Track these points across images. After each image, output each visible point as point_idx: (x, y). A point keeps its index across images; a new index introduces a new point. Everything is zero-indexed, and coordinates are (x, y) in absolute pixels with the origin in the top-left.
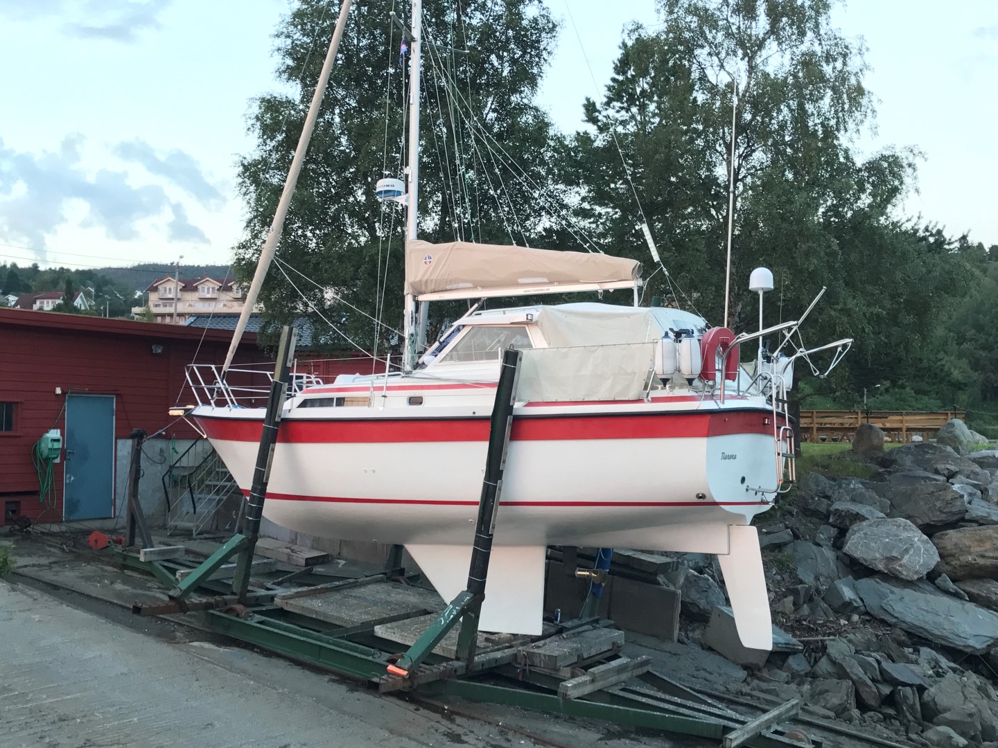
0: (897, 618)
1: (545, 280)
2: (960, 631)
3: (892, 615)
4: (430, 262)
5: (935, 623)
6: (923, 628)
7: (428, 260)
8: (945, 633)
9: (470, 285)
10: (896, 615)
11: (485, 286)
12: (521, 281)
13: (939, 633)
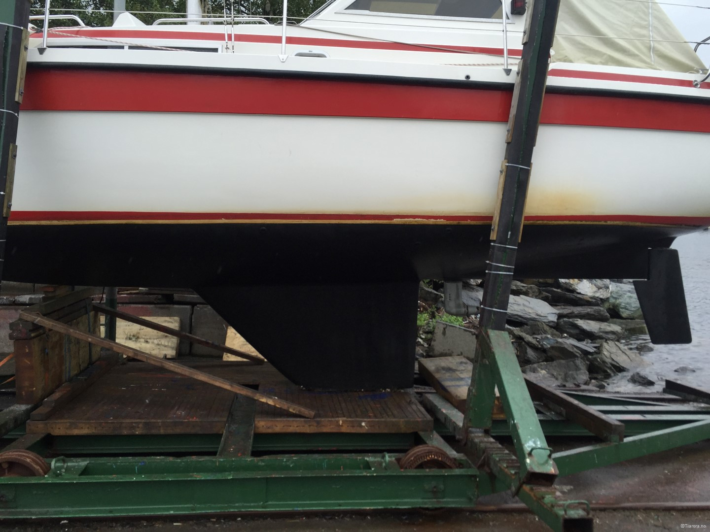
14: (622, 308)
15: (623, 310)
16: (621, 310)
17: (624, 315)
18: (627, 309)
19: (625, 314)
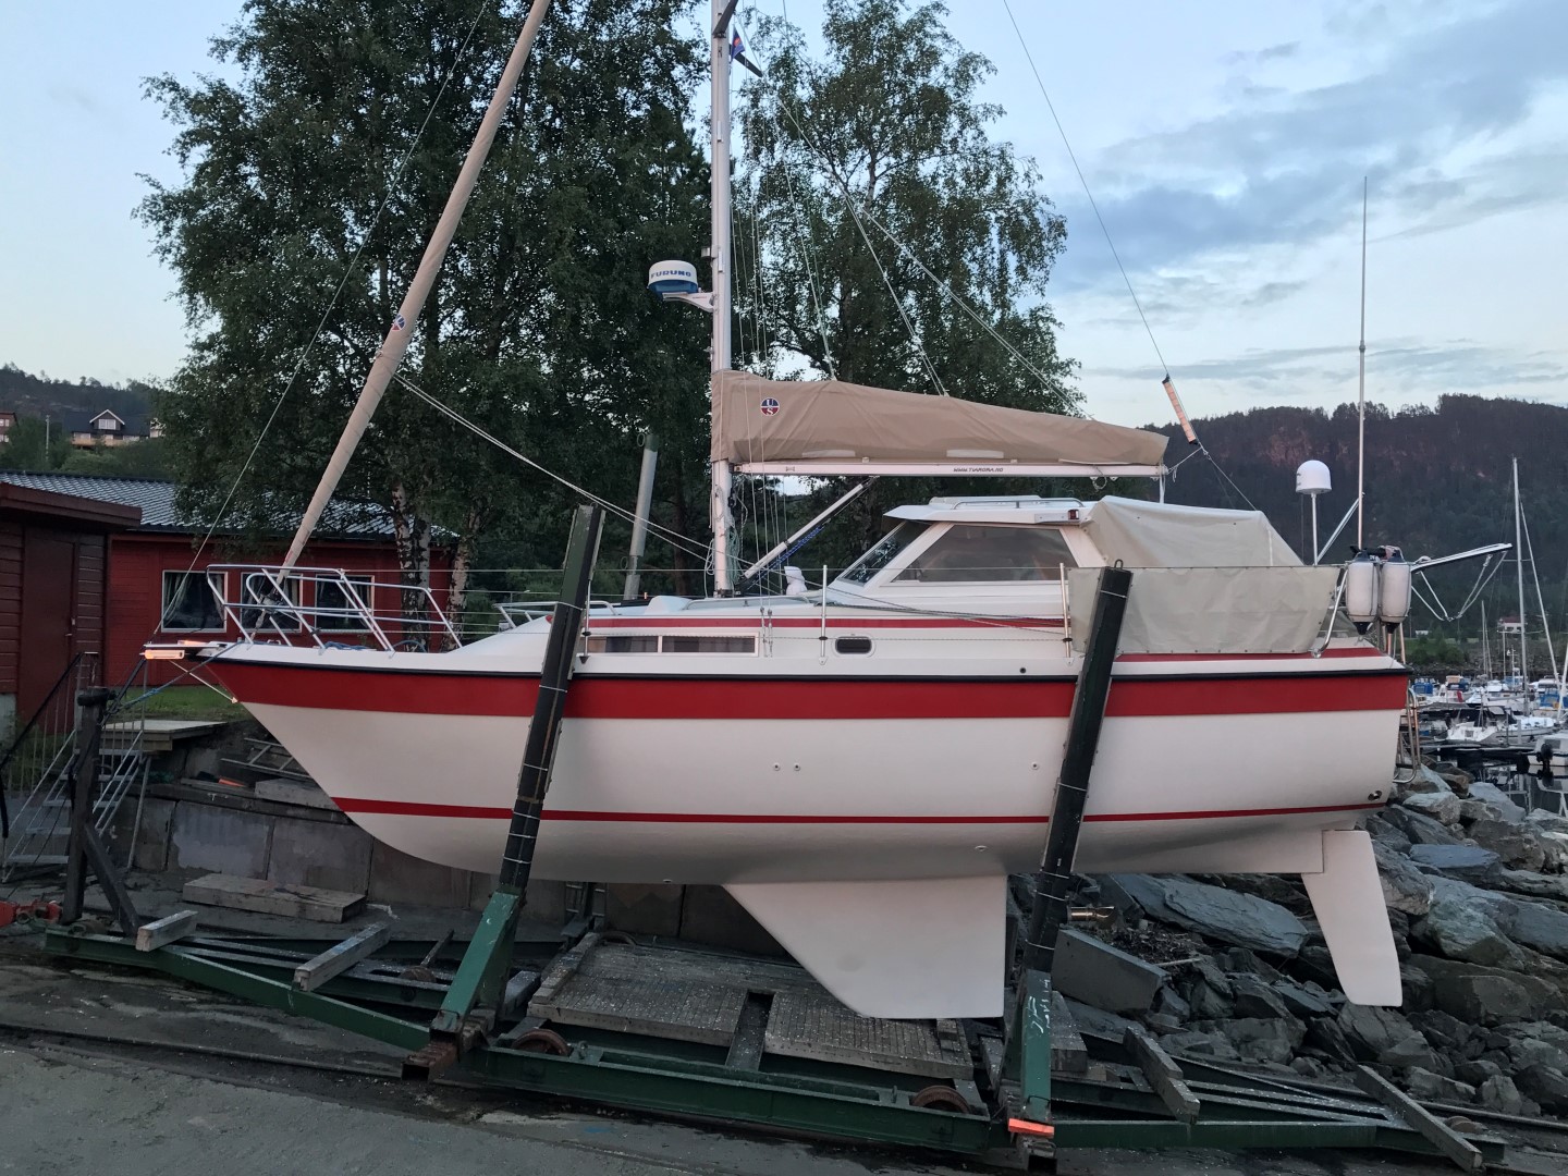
0: (1193, 920)
1: (1000, 455)
2: (1269, 931)
3: (1187, 917)
4: (775, 410)
5: (1236, 922)
6: (1225, 930)
7: (769, 406)
8: (1256, 935)
9: (852, 453)
10: (1191, 916)
11: (874, 458)
12: (952, 453)
13: (1248, 936)
14: (1445, 938)
15: (1448, 942)
16: (1443, 940)
17: (1447, 950)
18: (1454, 941)
19: (1449, 947)
